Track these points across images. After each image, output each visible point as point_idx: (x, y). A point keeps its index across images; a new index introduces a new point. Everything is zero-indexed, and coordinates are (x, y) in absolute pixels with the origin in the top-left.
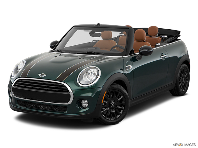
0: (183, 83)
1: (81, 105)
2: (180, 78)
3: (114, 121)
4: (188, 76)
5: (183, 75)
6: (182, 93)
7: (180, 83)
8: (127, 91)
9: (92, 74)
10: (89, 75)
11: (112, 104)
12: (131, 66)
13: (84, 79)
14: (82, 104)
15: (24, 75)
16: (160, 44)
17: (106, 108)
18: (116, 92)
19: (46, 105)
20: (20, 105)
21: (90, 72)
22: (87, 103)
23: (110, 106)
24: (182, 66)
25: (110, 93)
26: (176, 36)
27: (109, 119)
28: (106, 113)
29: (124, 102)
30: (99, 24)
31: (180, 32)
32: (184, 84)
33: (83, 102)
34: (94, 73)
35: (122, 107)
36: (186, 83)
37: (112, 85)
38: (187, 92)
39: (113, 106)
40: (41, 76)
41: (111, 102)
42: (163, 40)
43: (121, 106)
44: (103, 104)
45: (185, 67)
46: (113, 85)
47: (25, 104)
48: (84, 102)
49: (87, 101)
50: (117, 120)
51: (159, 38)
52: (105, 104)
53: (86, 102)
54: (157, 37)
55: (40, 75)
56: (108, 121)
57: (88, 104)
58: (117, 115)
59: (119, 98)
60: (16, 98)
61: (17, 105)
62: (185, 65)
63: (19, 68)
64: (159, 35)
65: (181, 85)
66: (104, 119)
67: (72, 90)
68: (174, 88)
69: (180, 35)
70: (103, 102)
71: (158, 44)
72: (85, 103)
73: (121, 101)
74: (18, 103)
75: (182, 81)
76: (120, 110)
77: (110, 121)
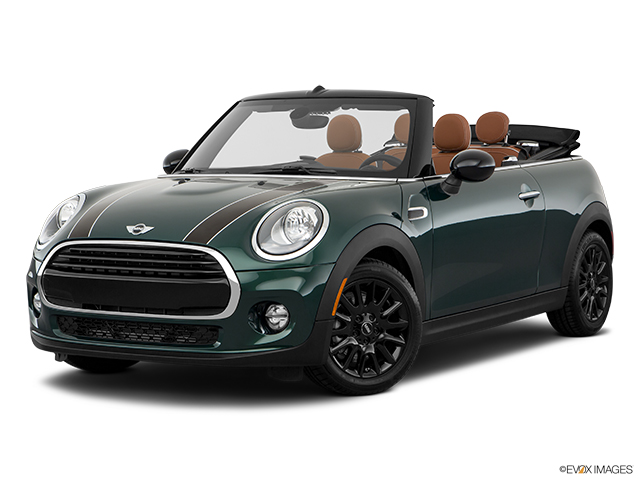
0: (592, 293)
1: (263, 321)
2: (581, 275)
3: (373, 382)
4: (608, 272)
5: (590, 266)
6: (589, 325)
7: (582, 291)
8: (413, 286)
9: (302, 225)
10: (289, 226)
11: (366, 327)
12: (425, 210)
13: (274, 237)
14: (268, 318)
15: (80, 232)
16: (515, 159)
17: (344, 337)
18: (377, 286)
19: (151, 323)
20: (65, 331)
21: (294, 216)
22: (285, 316)
23: (359, 333)
24: (587, 238)
25: (358, 289)
26: (566, 146)
27: (355, 373)
28: (347, 357)
29: (403, 321)
30: (319, 88)
31: (577, 134)
32: (595, 299)
33: (271, 311)
34: (306, 220)
35: (397, 336)
36: (602, 294)
37: (362, 261)
38: (605, 326)
39: (369, 331)
40: (135, 231)
41: (362, 319)
42: (526, 155)
43: (395, 332)
44: (337, 325)
45: (595, 241)
46: (367, 264)
47: (83, 326)
48: (274, 314)
49: (286, 308)
50: (381, 380)
51: (511, 148)
52: (343, 323)
53: (281, 310)
54: (505, 145)
55: (130, 229)
56: (352, 380)
57: (286, 319)
58: (381, 364)
59: (386, 307)
60: (55, 310)
61: (56, 331)
62: (598, 236)
63: (63, 219)
64: (512, 141)
65: (587, 298)
66: (340, 373)
67: (235, 272)
68: (564, 307)
69: (579, 145)
70: (337, 318)
71: (510, 159)
72: (278, 316)
73: (395, 316)
74: (60, 325)
75: (589, 286)
76: (392, 346)
77: (358, 382)
